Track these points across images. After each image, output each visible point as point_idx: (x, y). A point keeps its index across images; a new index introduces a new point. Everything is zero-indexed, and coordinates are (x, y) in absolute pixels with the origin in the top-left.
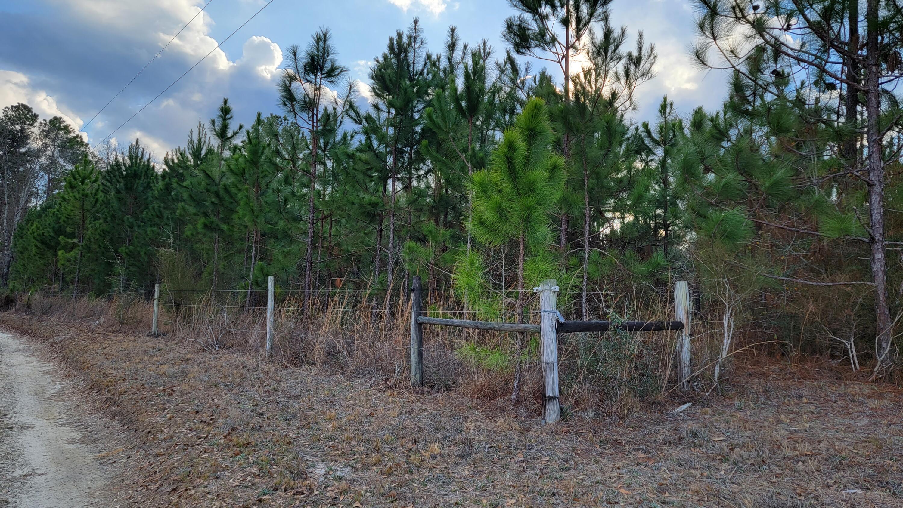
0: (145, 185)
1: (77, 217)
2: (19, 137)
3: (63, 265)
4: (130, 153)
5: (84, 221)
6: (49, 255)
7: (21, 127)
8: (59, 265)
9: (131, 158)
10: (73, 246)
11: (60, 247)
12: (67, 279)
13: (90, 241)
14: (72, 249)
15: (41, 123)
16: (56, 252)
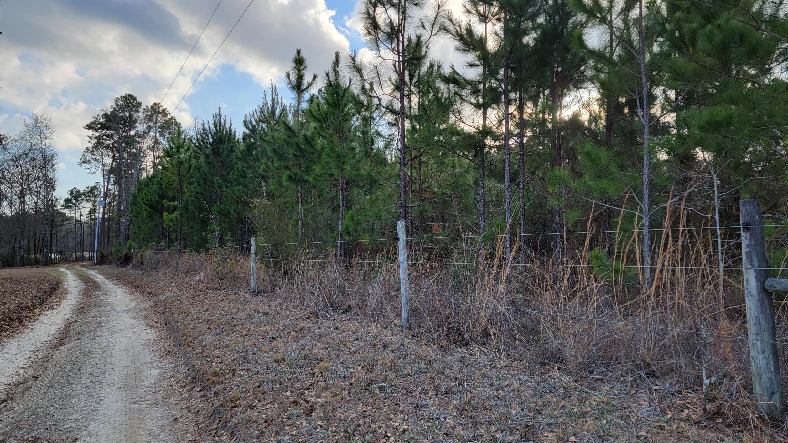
0: (229, 149)
1: (176, 183)
2: (129, 123)
3: (167, 225)
4: (214, 121)
5: (181, 186)
6: (157, 218)
7: (129, 113)
8: (165, 226)
9: (215, 126)
10: (175, 209)
11: (165, 210)
12: (172, 237)
13: (188, 204)
14: (174, 210)
15: (144, 109)
16: (162, 214)
